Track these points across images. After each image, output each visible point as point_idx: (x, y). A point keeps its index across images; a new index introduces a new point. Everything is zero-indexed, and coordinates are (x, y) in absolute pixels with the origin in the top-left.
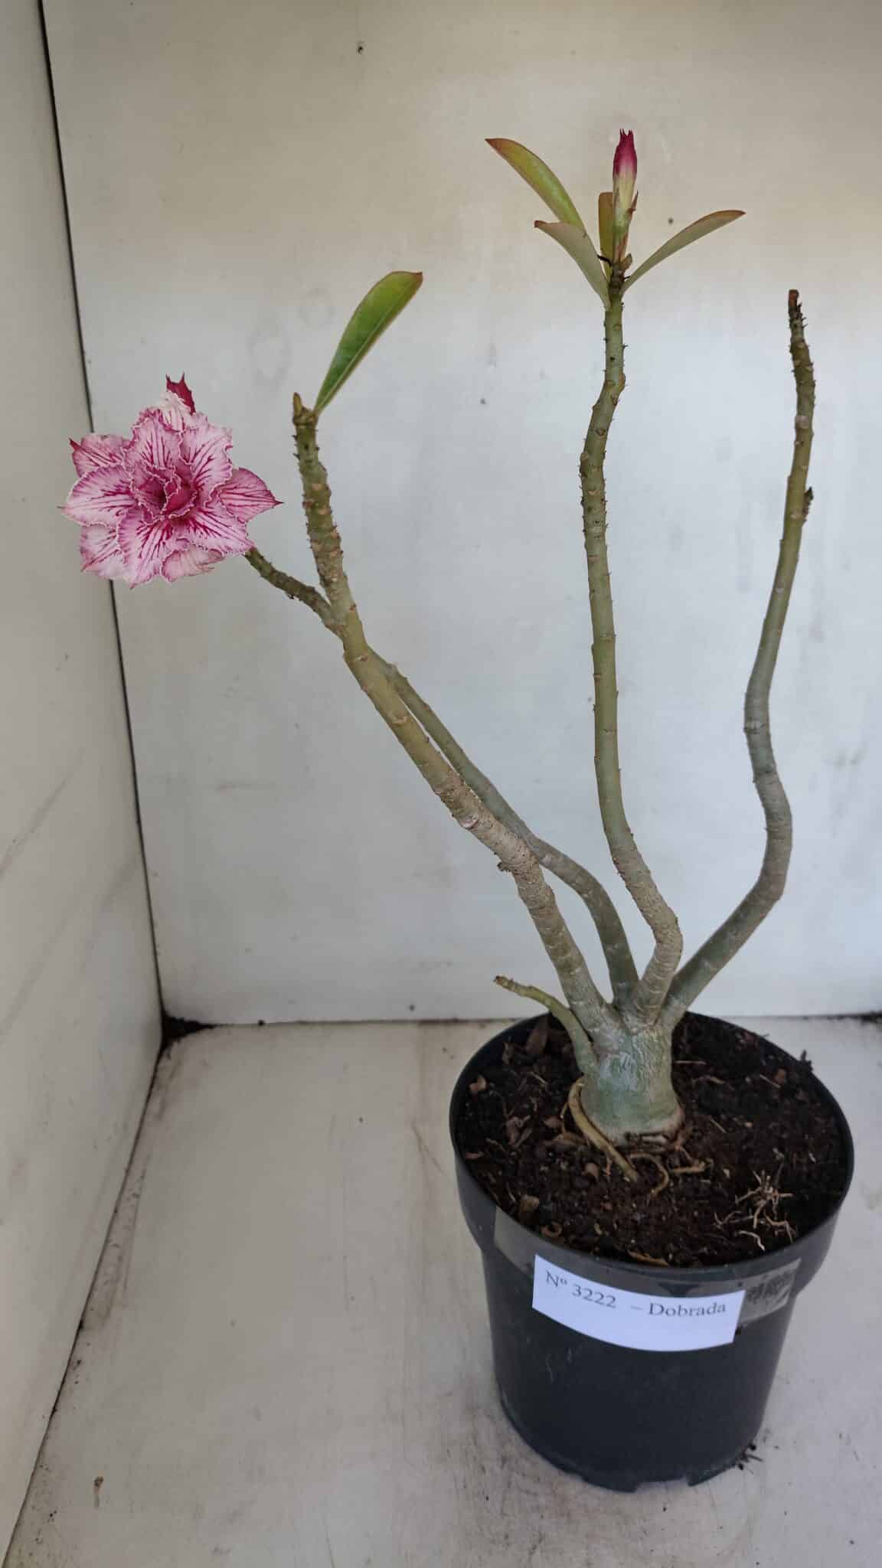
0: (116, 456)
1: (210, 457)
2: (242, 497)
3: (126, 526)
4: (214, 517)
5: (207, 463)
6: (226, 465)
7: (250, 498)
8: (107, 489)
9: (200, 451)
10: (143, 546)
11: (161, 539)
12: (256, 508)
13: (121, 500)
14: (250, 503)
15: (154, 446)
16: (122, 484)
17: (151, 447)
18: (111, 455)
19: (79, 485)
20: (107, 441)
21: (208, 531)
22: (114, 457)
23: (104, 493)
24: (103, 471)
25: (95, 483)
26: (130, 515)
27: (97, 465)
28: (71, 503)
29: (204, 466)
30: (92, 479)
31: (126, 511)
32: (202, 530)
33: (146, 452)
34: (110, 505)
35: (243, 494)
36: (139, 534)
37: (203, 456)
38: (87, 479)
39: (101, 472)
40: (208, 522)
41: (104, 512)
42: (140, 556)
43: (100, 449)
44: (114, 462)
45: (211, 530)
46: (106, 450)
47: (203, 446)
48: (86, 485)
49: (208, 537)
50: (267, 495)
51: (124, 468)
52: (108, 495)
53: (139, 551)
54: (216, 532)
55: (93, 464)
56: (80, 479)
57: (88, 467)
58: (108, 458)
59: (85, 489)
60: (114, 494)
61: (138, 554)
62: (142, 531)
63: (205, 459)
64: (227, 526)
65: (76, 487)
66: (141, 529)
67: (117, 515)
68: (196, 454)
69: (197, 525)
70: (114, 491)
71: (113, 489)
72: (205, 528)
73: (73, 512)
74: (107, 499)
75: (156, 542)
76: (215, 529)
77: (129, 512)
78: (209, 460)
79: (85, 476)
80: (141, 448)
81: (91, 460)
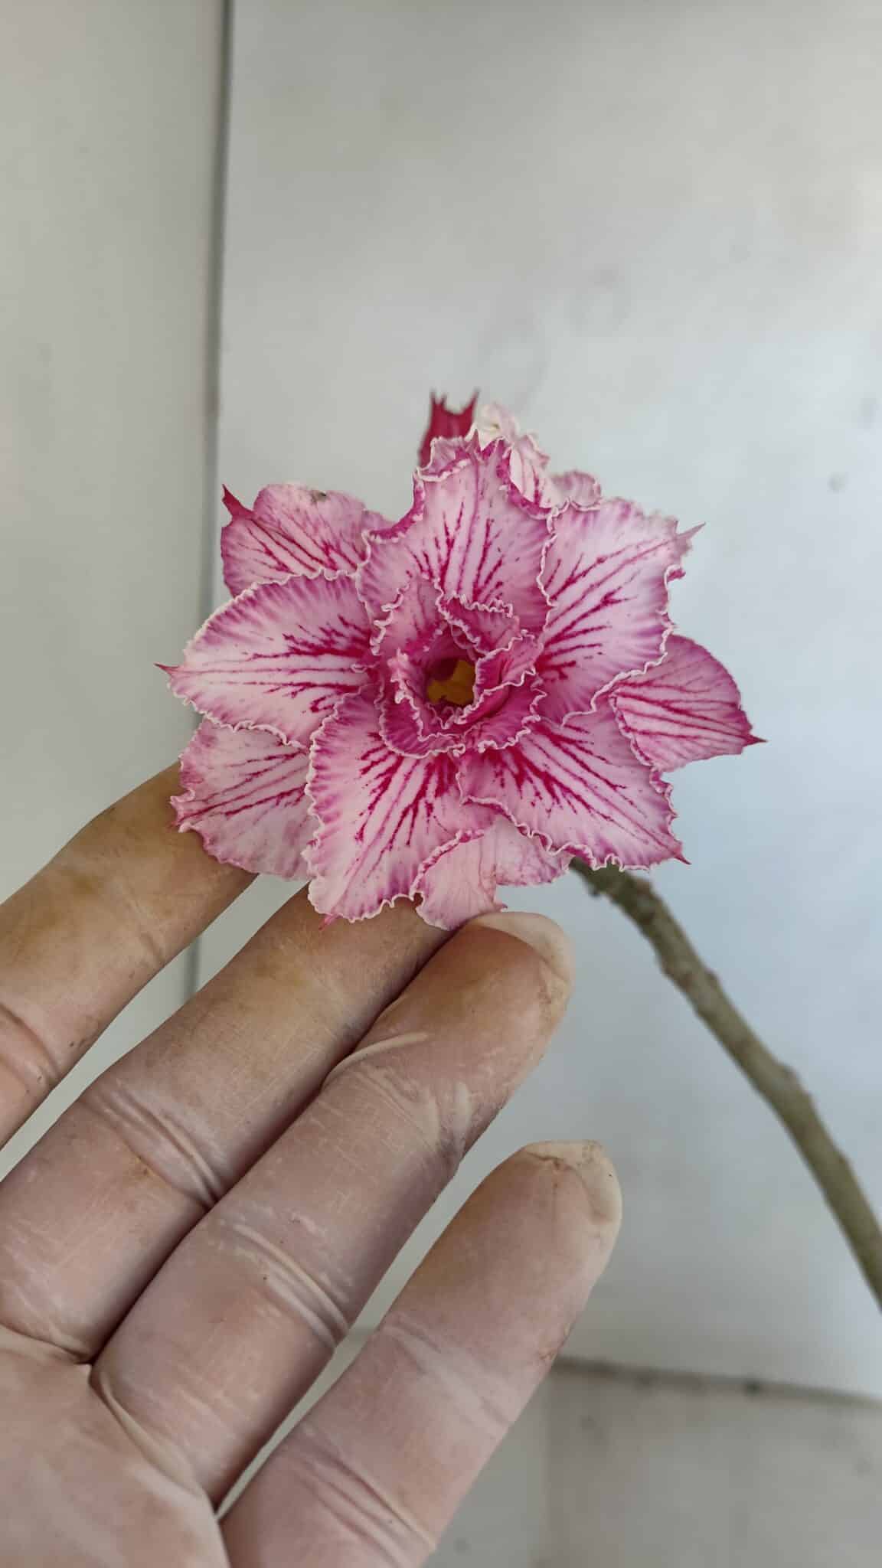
0: (339, 552)
1: (612, 594)
2: (659, 711)
3: (335, 744)
4: (580, 755)
5: (597, 609)
6: (650, 624)
7: (683, 718)
8: (300, 635)
9: (584, 573)
10: (371, 807)
11: (422, 793)
12: (688, 744)
13: (331, 668)
14: (676, 730)
15: (460, 541)
16: (341, 628)
17: (450, 544)
18: (327, 548)
19: (227, 614)
20: (325, 509)
21: (558, 790)
22: (334, 555)
23: (292, 644)
24: (303, 586)
25: (271, 615)
26: (349, 713)
27: (283, 567)
28: (197, 660)
29: (585, 616)
30: (268, 603)
31: (339, 701)
32: (539, 783)
33: (433, 555)
34: (298, 678)
35: (665, 704)
36: (365, 771)
37: (592, 587)
38: (252, 602)
39: (296, 588)
40: (561, 766)
41: (281, 698)
42: (360, 836)
43: (302, 527)
44: (333, 567)
45: (566, 790)
46: (316, 529)
47: (600, 561)
48: (246, 617)
49: (556, 808)
50: (729, 716)
51: (358, 586)
52: (299, 652)
53: (361, 821)
54: (578, 798)
55: (274, 563)
56: (231, 601)
57: (257, 573)
58: (319, 554)
59: (241, 628)
60: (316, 651)
61: (358, 829)
62: (374, 763)
63: (594, 599)
64: (614, 787)
65: (219, 618)
66: (374, 757)
67: (314, 709)
68: (571, 581)
69: (524, 771)
70: (317, 642)
71: (316, 637)
72: (548, 780)
73: (196, 685)
74: (296, 661)
75: (408, 798)
76: (577, 787)
77: (348, 705)
78: (607, 601)
79: (248, 592)
80: (423, 540)
81: (269, 553)
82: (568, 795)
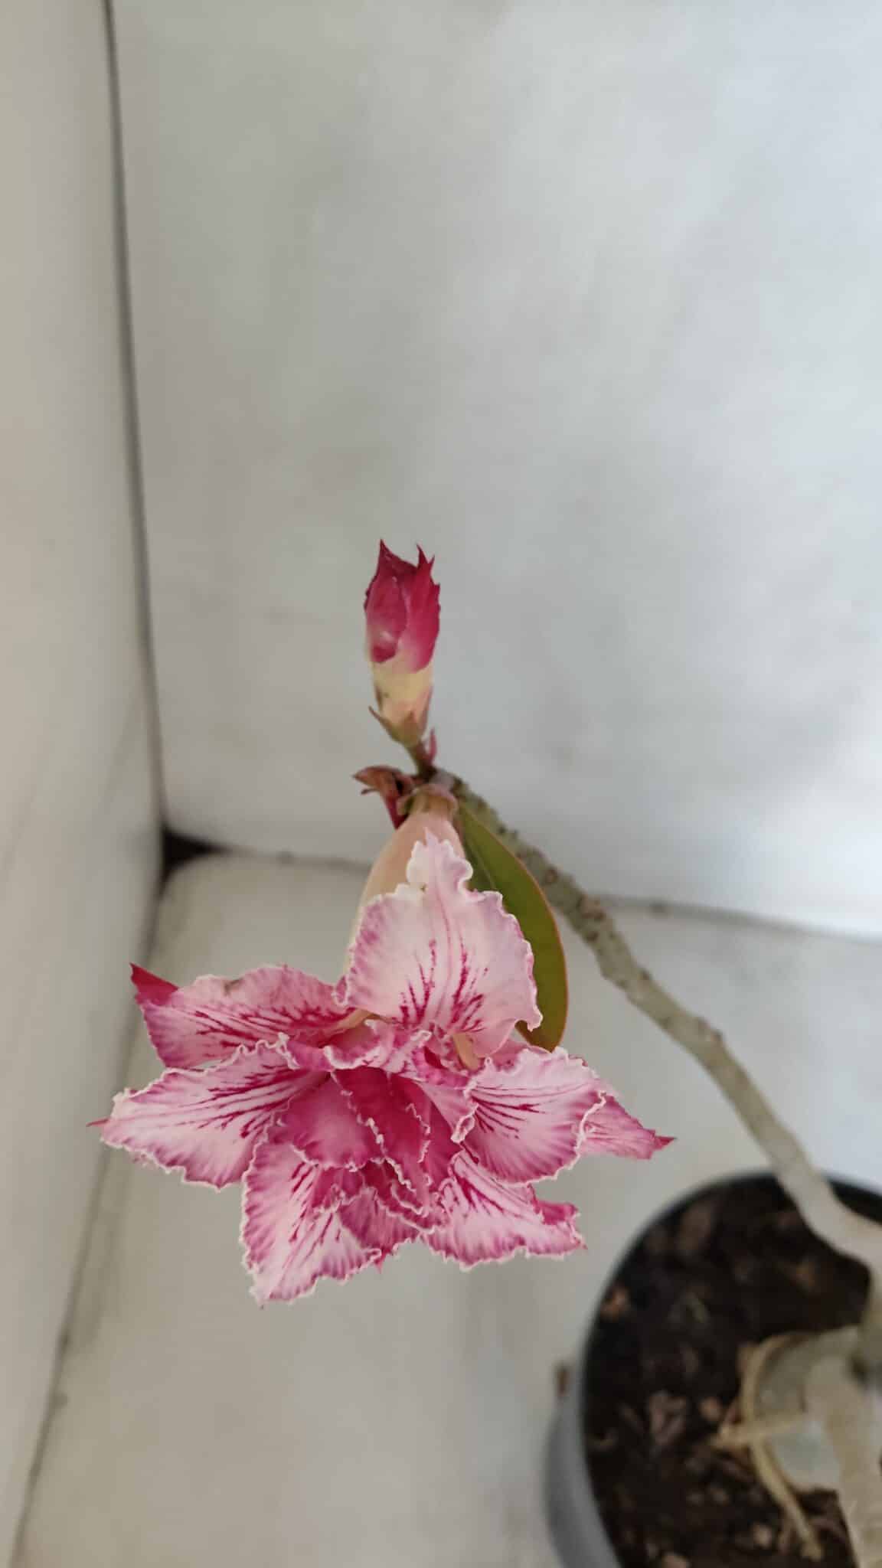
3: (266, 1174)
8: (224, 1086)
10: (303, 1215)
13: (259, 1096)
16: (264, 1071)
23: (217, 1092)
34: (228, 1111)
36: (296, 1188)
41: (211, 1131)
52: (224, 1095)
53: (294, 1229)
60: (241, 1090)
67: (245, 1135)
70: (241, 1085)
71: (239, 1083)
72: (467, 1186)
74: (222, 1101)
76: (491, 1193)
82: (484, 1201)
